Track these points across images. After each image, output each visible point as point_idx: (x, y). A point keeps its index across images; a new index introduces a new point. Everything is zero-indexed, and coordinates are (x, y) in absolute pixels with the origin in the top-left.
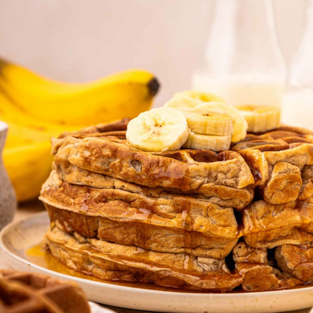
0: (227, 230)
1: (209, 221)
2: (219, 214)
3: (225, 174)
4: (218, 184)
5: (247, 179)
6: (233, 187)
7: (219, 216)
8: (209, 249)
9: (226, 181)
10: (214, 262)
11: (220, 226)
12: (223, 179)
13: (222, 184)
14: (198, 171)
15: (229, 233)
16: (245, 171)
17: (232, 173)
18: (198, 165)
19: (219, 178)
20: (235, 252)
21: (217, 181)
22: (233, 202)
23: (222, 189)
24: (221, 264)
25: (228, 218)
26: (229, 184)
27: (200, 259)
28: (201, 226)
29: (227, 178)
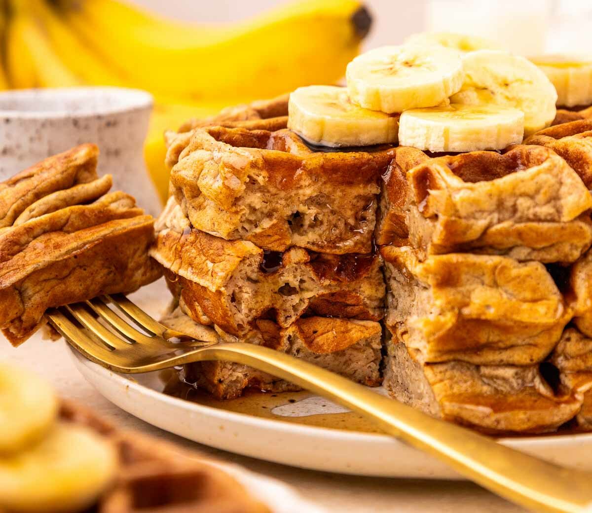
0: (541, 308)
1: (501, 294)
2: (519, 277)
3: (532, 197)
4: (520, 220)
5: (580, 199)
6: (553, 220)
7: (519, 283)
8: (506, 348)
9: (536, 212)
10: (516, 374)
11: (525, 301)
12: (529, 208)
13: (529, 220)
14: (474, 202)
15: (546, 313)
16: (572, 184)
17: (545, 193)
18: (472, 189)
19: (520, 208)
20: (560, 348)
21: (518, 215)
22: (558, 251)
23: (531, 229)
24: (530, 375)
25: (538, 284)
26: (543, 217)
27: (485, 371)
28: (488, 307)
29: (536, 205)
